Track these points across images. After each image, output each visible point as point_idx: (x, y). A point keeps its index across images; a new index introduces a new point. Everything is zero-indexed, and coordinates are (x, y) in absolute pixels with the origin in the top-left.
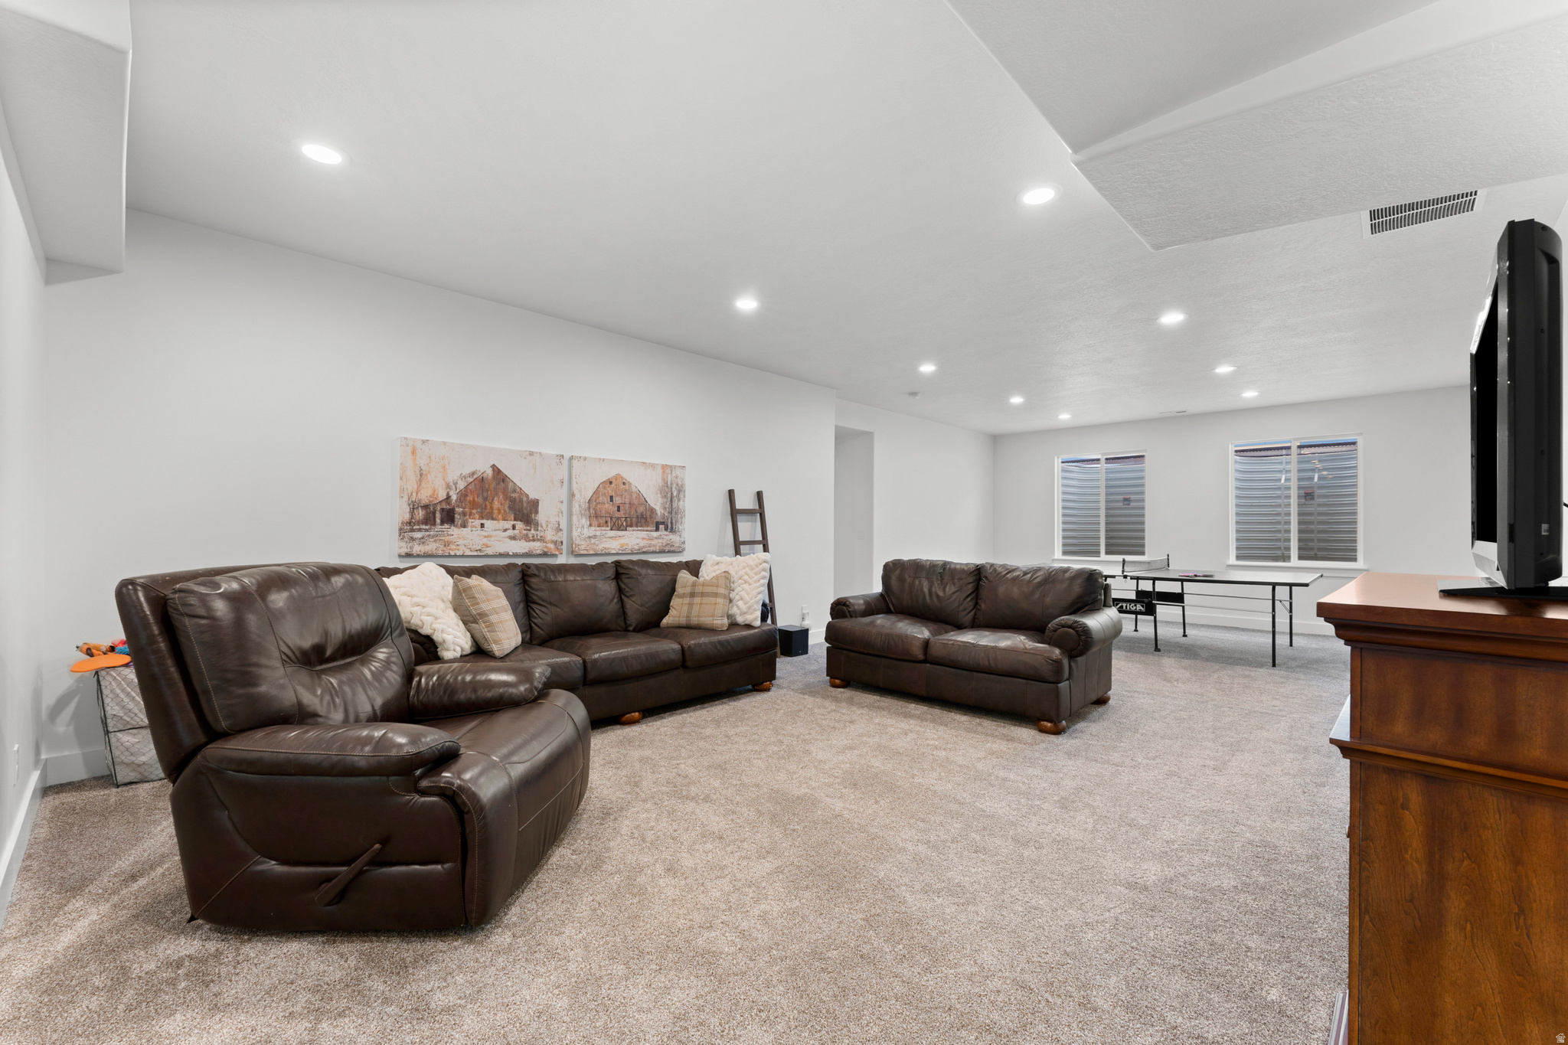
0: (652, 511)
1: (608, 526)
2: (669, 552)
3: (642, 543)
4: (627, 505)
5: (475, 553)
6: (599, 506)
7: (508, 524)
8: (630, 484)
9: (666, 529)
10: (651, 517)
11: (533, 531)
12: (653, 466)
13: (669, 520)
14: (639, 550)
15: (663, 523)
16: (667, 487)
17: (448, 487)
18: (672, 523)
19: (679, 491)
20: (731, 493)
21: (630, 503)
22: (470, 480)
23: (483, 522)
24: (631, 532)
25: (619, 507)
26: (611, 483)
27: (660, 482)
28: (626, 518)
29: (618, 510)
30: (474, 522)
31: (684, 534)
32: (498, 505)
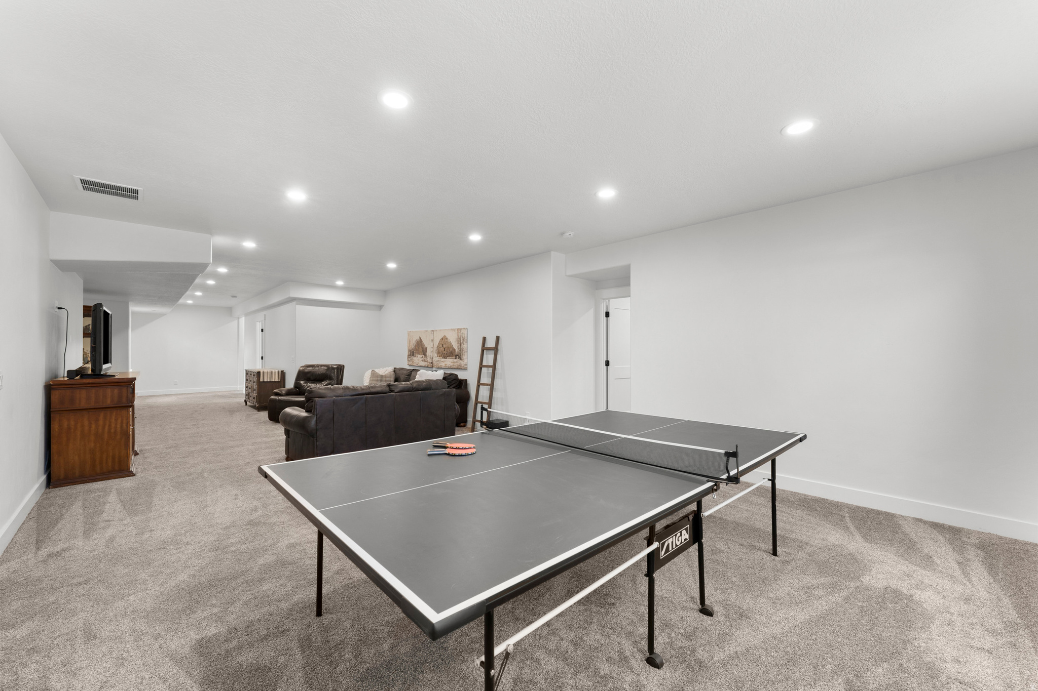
0: (454, 350)
1: (441, 357)
2: (460, 369)
3: (452, 364)
5: (417, 365)
6: (439, 348)
7: (421, 356)
8: (448, 339)
9: (459, 358)
10: (454, 353)
11: (426, 359)
12: (454, 330)
14: (450, 366)
15: (458, 355)
16: (459, 339)
18: (461, 355)
19: (463, 340)
20: (484, 339)
21: (447, 347)
22: (416, 342)
24: (448, 359)
25: (444, 349)
26: (442, 339)
27: (457, 337)
28: (446, 353)
30: (417, 355)
31: (465, 361)
32: (420, 349)
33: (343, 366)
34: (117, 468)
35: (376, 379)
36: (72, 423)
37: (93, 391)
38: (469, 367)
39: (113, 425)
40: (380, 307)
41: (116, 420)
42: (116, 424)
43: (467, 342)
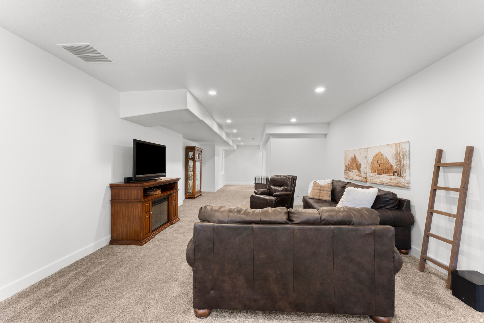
0: (392, 166)
1: (376, 173)
2: (399, 187)
3: (388, 181)
4: (382, 164)
5: (352, 179)
6: (374, 165)
7: (356, 171)
8: (383, 155)
9: (398, 175)
10: (391, 169)
11: (360, 174)
12: (391, 145)
13: (399, 171)
14: (386, 184)
15: (396, 172)
16: (398, 154)
17: (349, 162)
18: (400, 172)
19: (404, 155)
20: (440, 153)
21: (383, 163)
22: (351, 159)
23: (353, 170)
24: (384, 176)
25: (379, 165)
26: (377, 155)
27: (395, 152)
28: (382, 169)
29: (379, 166)
30: (352, 170)
31: (407, 178)
32: (355, 166)
33: (296, 177)
34: (136, 238)
35: (317, 188)
36: (119, 208)
37: (127, 190)
38: (411, 185)
40: (326, 135)
41: (136, 209)
43: (409, 158)
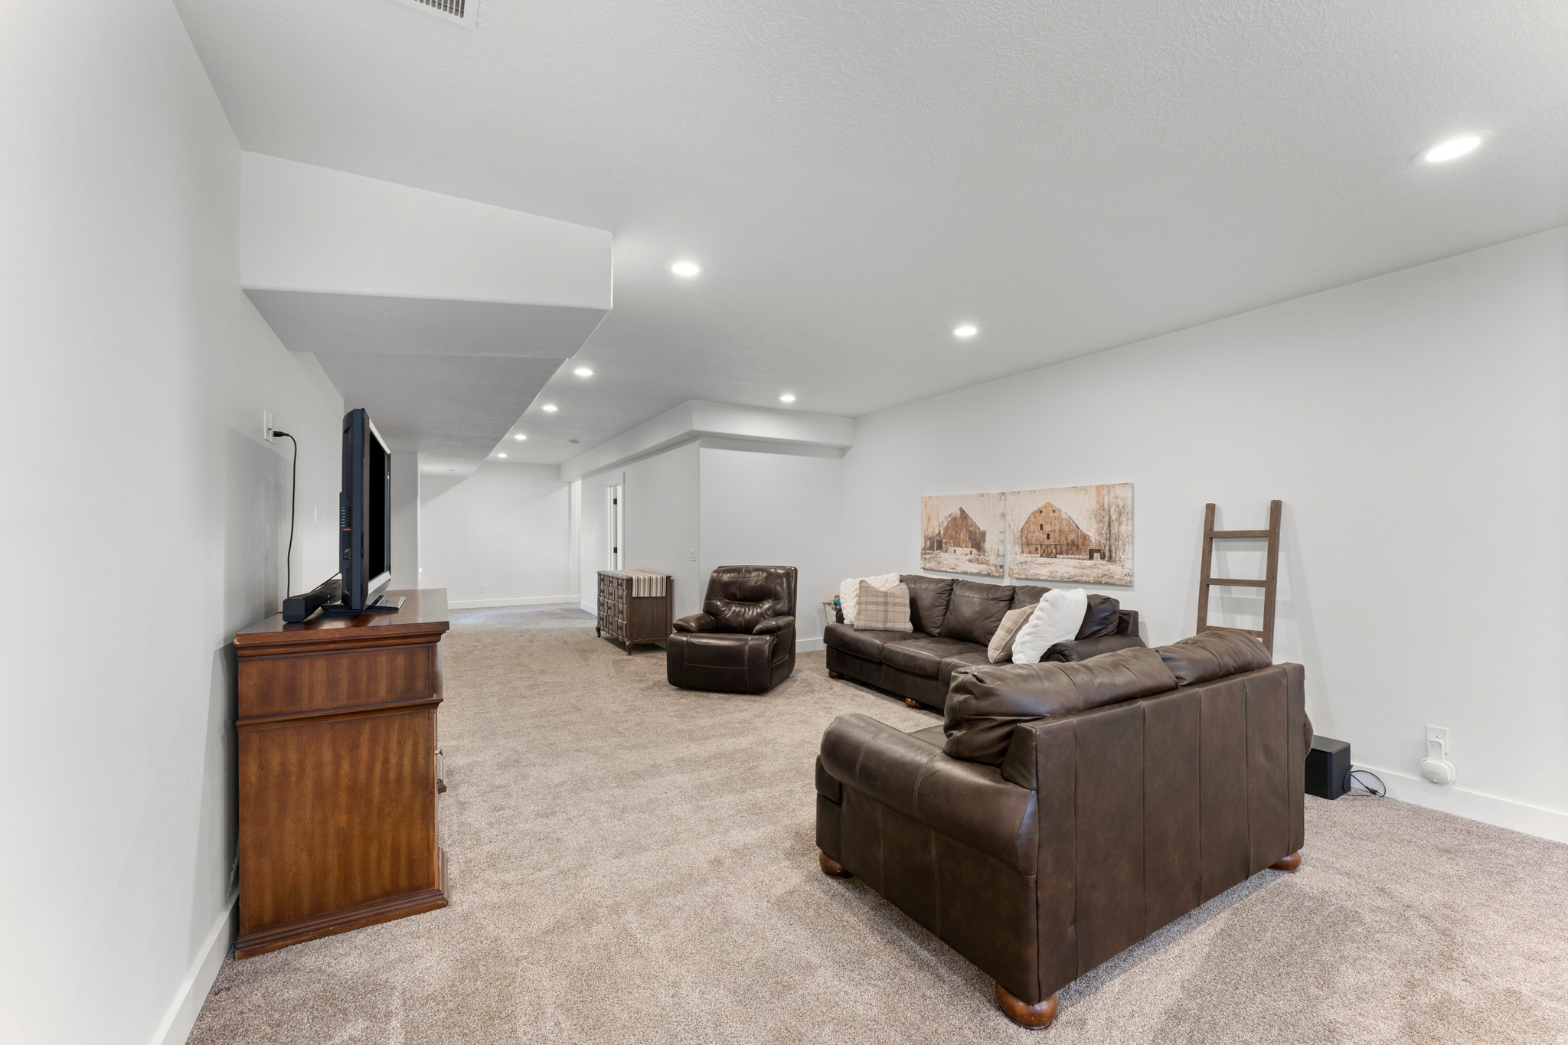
0: (1085, 538)
1: (1038, 553)
2: (1106, 584)
3: (1073, 572)
4: (1057, 533)
5: (951, 570)
6: (1030, 535)
7: (967, 550)
8: (1060, 511)
9: (1103, 557)
10: (1083, 544)
11: (982, 556)
12: (1085, 489)
13: (1107, 548)
14: (1070, 578)
15: (1099, 551)
16: (1103, 510)
17: (940, 525)
18: (1110, 551)
19: (1120, 514)
20: (1211, 509)
21: (1060, 531)
22: (949, 519)
23: (956, 548)
24: (1061, 560)
25: (1048, 535)
26: (1041, 512)
27: (1094, 505)
28: (1056, 545)
29: (1048, 538)
30: (952, 549)
31: (1128, 565)
32: (963, 535)
33: (796, 570)
35: (875, 599)
36: (293, 757)
37: (345, 661)
38: (1137, 580)
39: (393, 760)
40: (843, 451)
41: (401, 744)
42: (401, 756)
43: (1133, 519)
